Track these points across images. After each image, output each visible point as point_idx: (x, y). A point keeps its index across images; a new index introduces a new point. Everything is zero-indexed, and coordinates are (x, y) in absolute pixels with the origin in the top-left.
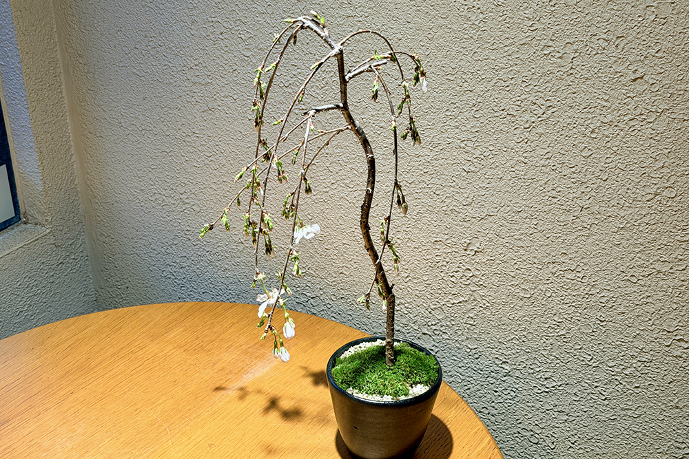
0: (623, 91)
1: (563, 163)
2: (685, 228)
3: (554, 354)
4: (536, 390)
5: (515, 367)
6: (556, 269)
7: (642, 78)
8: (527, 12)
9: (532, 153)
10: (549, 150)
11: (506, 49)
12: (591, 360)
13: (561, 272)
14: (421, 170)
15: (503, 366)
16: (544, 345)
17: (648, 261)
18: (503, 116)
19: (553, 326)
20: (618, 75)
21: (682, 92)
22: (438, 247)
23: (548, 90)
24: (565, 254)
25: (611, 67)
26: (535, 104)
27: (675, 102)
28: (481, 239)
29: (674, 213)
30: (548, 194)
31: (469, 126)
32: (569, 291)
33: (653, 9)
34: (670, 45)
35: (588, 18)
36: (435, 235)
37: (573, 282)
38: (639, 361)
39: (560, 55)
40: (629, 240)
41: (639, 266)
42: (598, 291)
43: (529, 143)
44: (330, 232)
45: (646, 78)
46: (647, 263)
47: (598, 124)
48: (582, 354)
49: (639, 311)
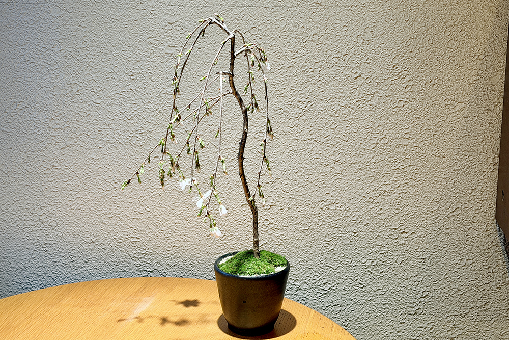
0: (351, 86)
1: (321, 135)
2: (396, 160)
3: (328, 264)
4: (319, 294)
5: (303, 282)
6: (323, 205)
7: (360, 76)
8: (290, 48)
9: (301, 133)
10: (311, 129)
11: (279, 71)
12: (351, 262)
13: (327, 206)
14: (230, 158)
15: (295, 283)
16: (321, 260)
17: (378, 186)
18: (281, 113)
19: (325, 245)
20: (347, 76)
21: (383, 81)
22: (244, 209)
23: (307, 92)
24: (328, 193)
25: (342, 73)
26: (300, 102)
27: (380, 87)
28: (273, 197)
29: (388, 153)
30: (314, 157)
31: (260, 123)
32: (333, 218)
33: (361, 36)
34: (373, 55)
35: (326, 47)
36: (242, 201)
37: (335, 211)
38: (381, 254)
39: (312, 70)
40: (365, 175)
41: (373, 191)
42: (351, 213)
43: (299, 127)
44: (165, 217)
45: (362, 76)
46: (377, 188)
47: (339, 108)
48: (346, 259)
49: (376, 220)
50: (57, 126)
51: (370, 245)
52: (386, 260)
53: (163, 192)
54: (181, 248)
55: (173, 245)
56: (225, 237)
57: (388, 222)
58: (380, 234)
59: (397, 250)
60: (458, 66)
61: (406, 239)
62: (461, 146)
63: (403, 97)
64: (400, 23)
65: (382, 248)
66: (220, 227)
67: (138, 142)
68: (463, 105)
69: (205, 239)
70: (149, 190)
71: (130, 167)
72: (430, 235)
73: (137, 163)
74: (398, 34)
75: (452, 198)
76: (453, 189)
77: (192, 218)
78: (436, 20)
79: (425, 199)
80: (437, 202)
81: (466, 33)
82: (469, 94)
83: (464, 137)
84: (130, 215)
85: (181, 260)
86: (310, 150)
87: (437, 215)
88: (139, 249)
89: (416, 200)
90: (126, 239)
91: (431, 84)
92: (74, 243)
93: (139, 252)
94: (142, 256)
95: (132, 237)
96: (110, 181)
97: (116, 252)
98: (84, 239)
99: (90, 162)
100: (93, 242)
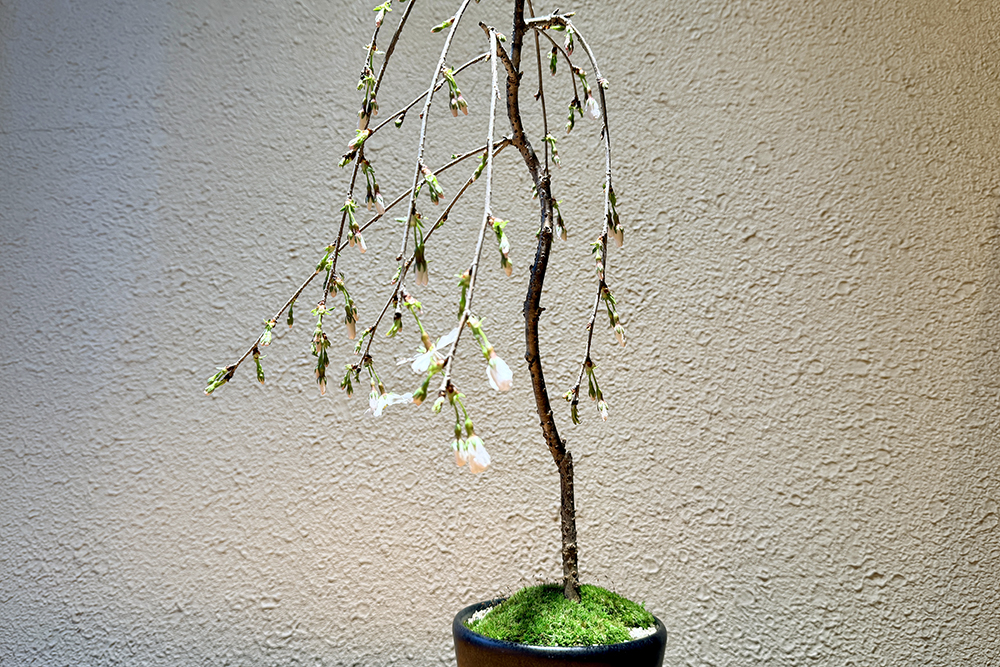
0: (736, 255)
1: (677, 359)
2: (844, 409)
3: (705, 659)
6: (689, 514)
7: (754, 236)
9: (635, 355)
10: (655, 346)
11: (586, 233)
12: (760, 650)
13: (698, 518)
14: (484, 413)
16: (689, 647)
17: (809, 469)
19: (697, 611)
20: (726, 237)
21: (803, 243)
22: (514, 526)
23: (644, 271)
24: (698, 487)
25: (716, 230)
26: (630, 291)
27: (798, 256)
29: (827, 393)
30: (664, 405)
32: (712, 544)
33: (752, 159)
34: (779, 194)
35: (681, 181)
36: (508, 508)
37: (716, 528)
38: (827, 629)
39: (653, 227)
40: (779, 444)
41: (800, 479)
42: (752, 532)
43: (629, 343)
44: (339, 550)
45: (760, 235)
46: (809, 472)
47: (713, 300)
48: (746, 645)
49: (812, 548)
50: (134, 357)
51: (800, 608)
52: (839, 643)
53: (338, 492)
54: (372, 624)
55: (353, 616)
56: (471, 593)
57: (839, 552)
58: (822, 581)
59: (862, 617)
60: (953, 211)
61: (882, 591)
62: (982, 375)
63: (847, 274)
64: (828, 133)
65: (829, 615)
66: (460, 569)
67: (294, 385)
68: (973, 288)
69: (424, 601)
70: (310, 487)
71: (272, 438)
72: (935, 579)
73: (288, 429)
74: (825, 152)
75: (975, 490)
76: (976, 469)
77: (397, 550)
78: (897, 126)
79: (917, 494)
80: (942, 501)
81: (959, 148)
82: (983, 264)
83: (984, 354)
84: (263, 547)
85: (369, 652)
86: (654, 390)
87: (947, 533)
88: (278, 625)
89: (897, 499)
90: (250, 603)
91: (902, 246)
92: (138, 612)
93: (278, 632)
94: (282, 644)
95: (264, 599)
96: (229, 469)
97: (228, 634)
98: (162, 602)
99: (190, 429)
100: (180, 611)
